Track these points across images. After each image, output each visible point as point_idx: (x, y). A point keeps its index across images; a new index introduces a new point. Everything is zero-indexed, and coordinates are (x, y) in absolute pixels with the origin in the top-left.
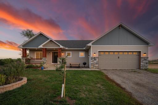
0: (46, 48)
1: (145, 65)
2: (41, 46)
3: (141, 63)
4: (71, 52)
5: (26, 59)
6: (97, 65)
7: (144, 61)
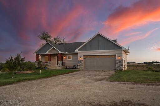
0: (51, 54)
1: (120, 66)
2: (47, 53)
3: (117, 65)
4: (71, 56)
5: (38, 62)
6: (82, 67)
7: (119, 63)
